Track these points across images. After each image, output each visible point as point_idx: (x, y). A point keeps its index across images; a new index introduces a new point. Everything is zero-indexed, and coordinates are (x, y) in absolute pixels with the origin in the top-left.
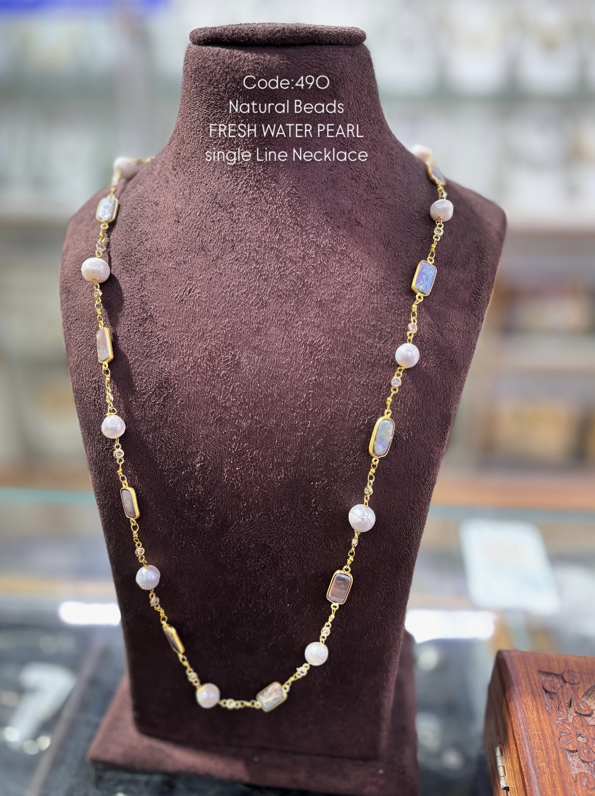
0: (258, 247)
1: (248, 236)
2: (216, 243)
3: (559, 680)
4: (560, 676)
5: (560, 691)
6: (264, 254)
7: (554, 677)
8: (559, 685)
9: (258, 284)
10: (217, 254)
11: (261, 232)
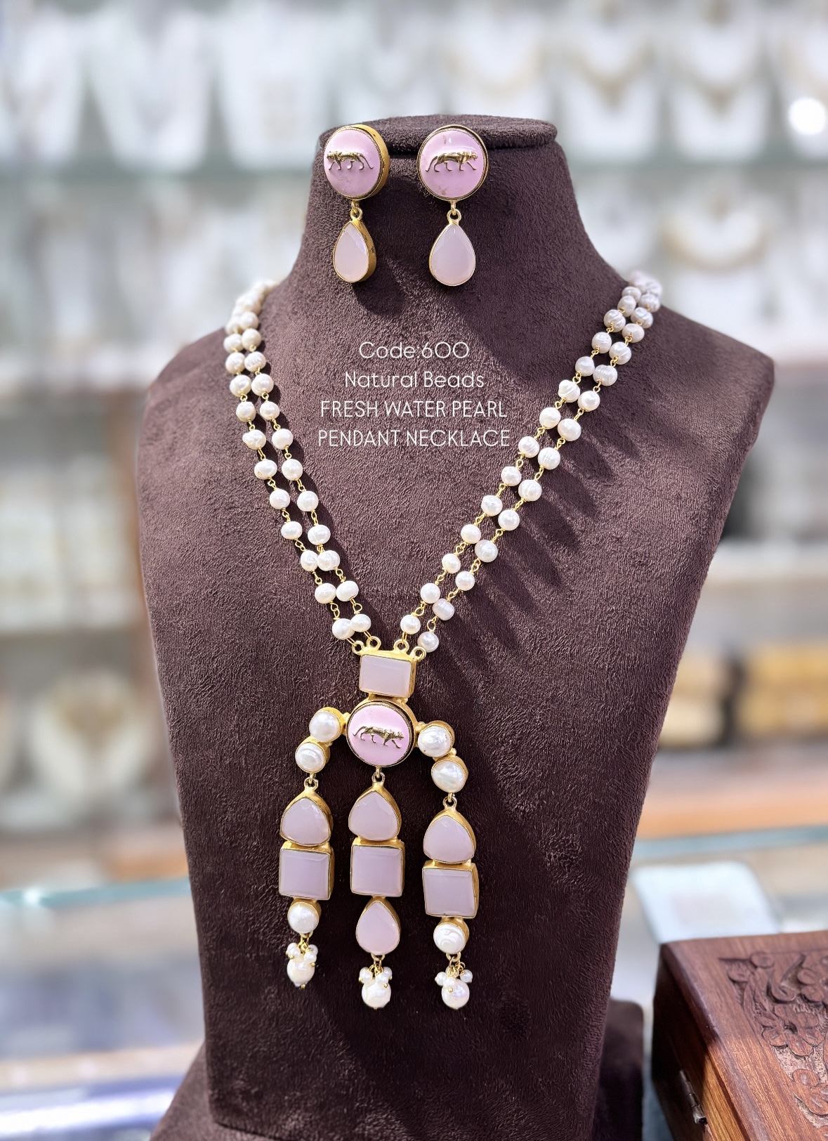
3: (747, 967)
4: (748, 962)
5: (750, 978)
7: (741, 964)
8: (749, 973)
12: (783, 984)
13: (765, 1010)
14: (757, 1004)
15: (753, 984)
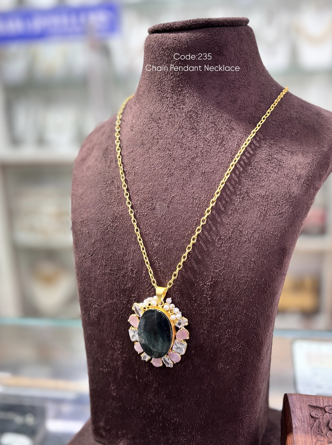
3: (321, 411)
4: (323, 409)
5: (321, 417)
7: (319, 410)
8: (321, 414)
13: (323, 433)
15: (321, 420)
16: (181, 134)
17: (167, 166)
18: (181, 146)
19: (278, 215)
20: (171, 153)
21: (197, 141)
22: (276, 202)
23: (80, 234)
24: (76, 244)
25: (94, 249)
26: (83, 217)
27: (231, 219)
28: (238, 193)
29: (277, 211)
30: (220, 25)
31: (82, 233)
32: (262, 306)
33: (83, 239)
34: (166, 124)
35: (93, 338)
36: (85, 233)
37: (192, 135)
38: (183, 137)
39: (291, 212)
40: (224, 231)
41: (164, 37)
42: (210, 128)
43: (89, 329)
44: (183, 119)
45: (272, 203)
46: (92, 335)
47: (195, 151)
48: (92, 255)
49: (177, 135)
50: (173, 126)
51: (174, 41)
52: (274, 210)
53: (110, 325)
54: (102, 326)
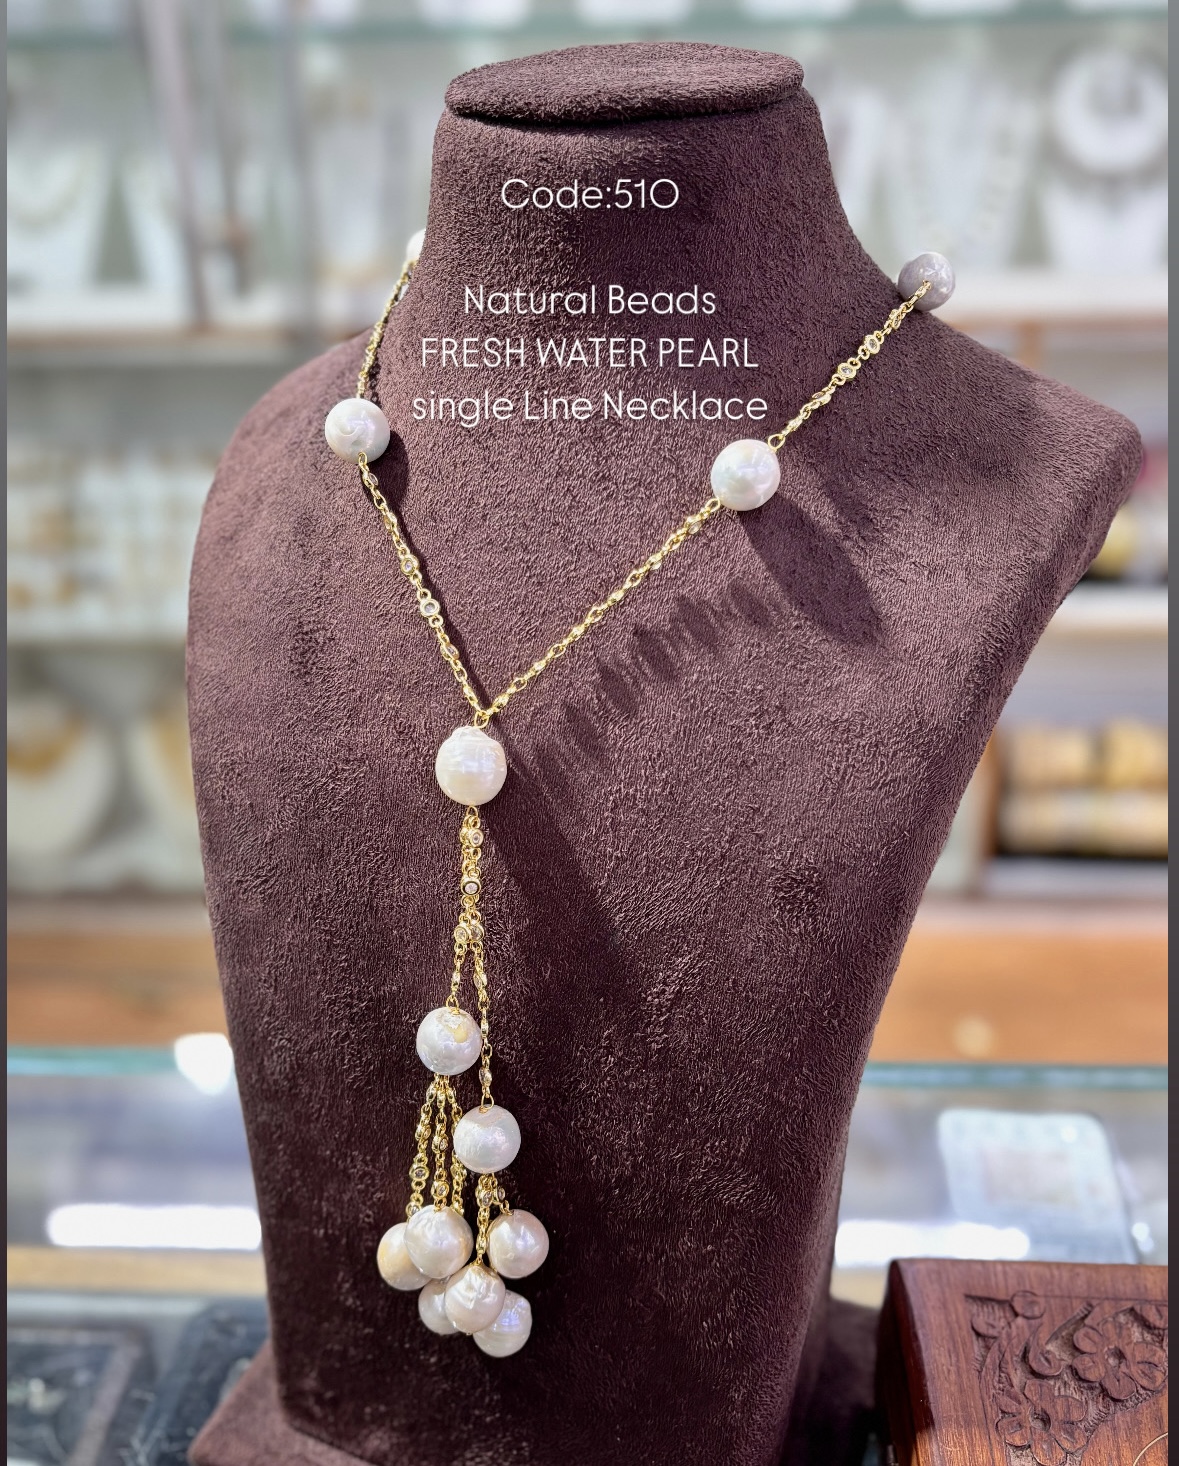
0: (532, 520)
1: (513, 497)
2: (455, 506)
3: (1004, 1312)
4: (1007, 1305)
5: (1004, 1332)
6: (542, 533)
7: (996, 1307)
8: (1003, 1323)
9: (524, 592)
10: (455, 528)
11: (538, 490)
12: (1049, 1347)
13: (1012, 1386)
14: (1003, 1375)
15: (1005, 1343)
16: (565, 495)
17: (517, 604)
18: (564, 539)
19: (880, 788)
20: (532, 560)
21: (619, 523)
22: (876, 746)
23: (222, 809)
24: (210, 841)
25: (274, 862)
26: (231, 751)
27: (728, 795)
28: (754, 709)
29: (877, 774)
30: (703, 111)
31: (231, 806)
32: (822, 1073)
33: (233, 826)
34: (513, 456)
35: (275, 1136)
36: (240, 806)
37: (602, 502)
38: (570, 508)
39: (922, 779)
40: (706, 834)
41: (507, 145)
42: (663, 481)
43: (263, 1109)
44: (571, 443)
45: (864, 747)
46: (274, 1129)
47: (611, 558)
48: (266, 881)
49: (551, 498)
50: (538, 464)
51: (540, 164)
52: (868, 771)
53: (330, 1104)
54: (303, 1103)
